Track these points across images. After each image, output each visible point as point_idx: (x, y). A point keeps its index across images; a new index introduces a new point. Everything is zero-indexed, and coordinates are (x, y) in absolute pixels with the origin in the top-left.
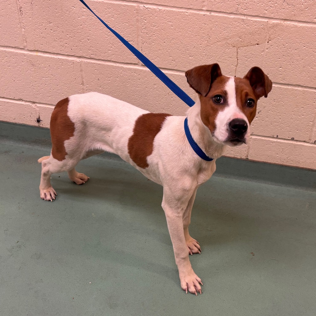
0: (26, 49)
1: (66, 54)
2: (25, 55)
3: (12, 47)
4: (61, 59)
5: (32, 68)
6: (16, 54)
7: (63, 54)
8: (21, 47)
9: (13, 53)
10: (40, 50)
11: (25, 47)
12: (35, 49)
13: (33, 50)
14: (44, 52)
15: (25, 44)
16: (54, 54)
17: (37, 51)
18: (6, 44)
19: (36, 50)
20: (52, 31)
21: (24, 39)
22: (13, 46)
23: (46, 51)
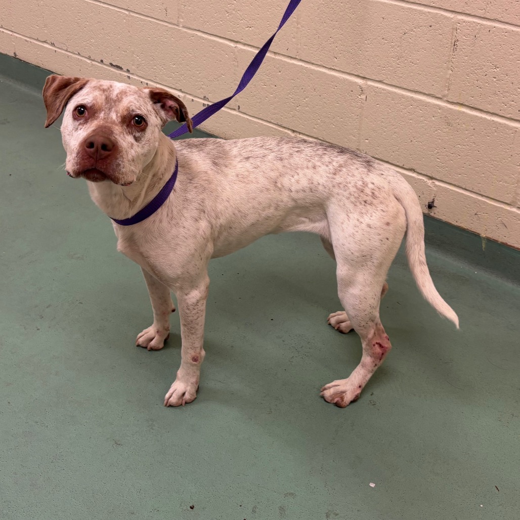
0: (445, 99)
1: (509, 116)
2: (440, 107)
3: (425, 94)
4: (497, 122)
5: (445, 127)
6: (427, 105)
7: (503, 115)
8: (437, 96)
9: (423, 102)
10: (467, 104)
11: (444, 96)
12: (459, 102)
13: (456, 102)
14: (472, 108)
15: (446, 92)
16: (487, 112)
17: (462, 105)
18: (416, 88)
19: (461, 102)
20: (495, 80)
21: (447, 85)
22: (427, 93)
23: (476, 106)
